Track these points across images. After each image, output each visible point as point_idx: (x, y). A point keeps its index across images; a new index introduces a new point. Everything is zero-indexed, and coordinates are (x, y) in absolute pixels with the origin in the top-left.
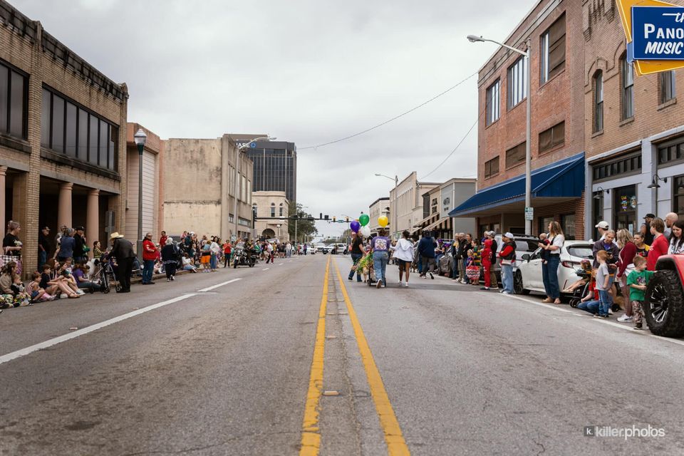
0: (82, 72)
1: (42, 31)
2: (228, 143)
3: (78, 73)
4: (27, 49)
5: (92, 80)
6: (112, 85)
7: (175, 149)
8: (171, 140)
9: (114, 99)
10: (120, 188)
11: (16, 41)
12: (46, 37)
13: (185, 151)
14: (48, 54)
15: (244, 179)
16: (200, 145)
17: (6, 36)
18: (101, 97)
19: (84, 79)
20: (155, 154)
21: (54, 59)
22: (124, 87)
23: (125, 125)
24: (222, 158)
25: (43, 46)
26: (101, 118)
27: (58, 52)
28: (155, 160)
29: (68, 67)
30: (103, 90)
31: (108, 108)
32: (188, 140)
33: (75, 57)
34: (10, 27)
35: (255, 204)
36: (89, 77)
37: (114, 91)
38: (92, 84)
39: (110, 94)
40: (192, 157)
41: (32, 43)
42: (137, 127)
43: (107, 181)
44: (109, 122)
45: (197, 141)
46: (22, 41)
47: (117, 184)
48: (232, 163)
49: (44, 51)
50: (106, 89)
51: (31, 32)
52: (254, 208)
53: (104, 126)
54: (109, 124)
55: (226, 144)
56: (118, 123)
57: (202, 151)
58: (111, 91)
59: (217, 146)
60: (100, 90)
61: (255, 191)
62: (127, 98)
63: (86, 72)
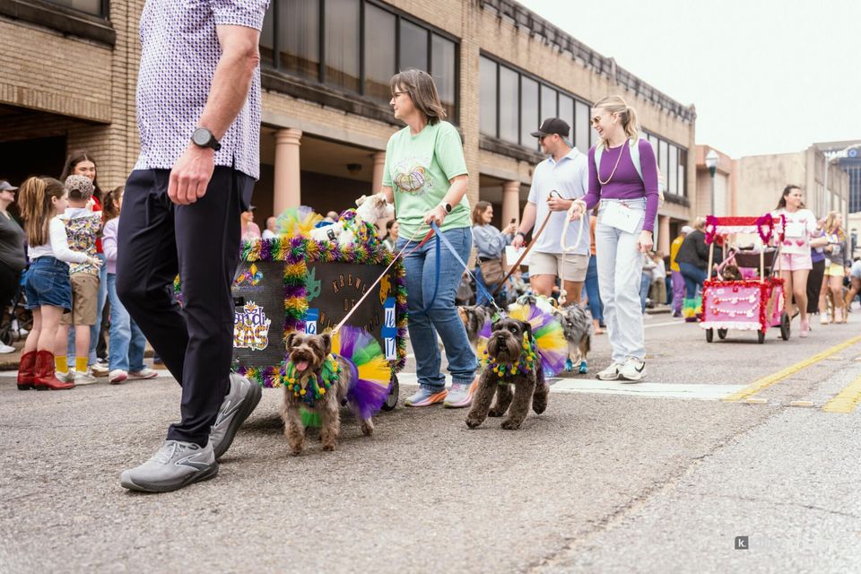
0: (652, 99)
1: (616, 66)
2: (813, 154)
3: (649, 100)
4: (604, 85)
5: (662, 106)
6: (680, 108)
7: (748, 168)
8: (743, 158)
9: (683, 121)
10: (690, 214)
11: (594, 79)
12: (619, 71)
13: (761, 169)
14: (622, 86)
15: (836, 198)
16: (778, 160)
17: (586, 75)
18: (670, 121)
19: (653, 105)
20: (727, 175)
21: (627, 90)
22: (693, 107)
23: (693, 147)
24: (806, 174)
25: (617, 80)
26: (669, 143)
27: (631, 83)
28: (727, 182)
29: (640, 95)
30: (672, 114)
31: (677, 131)
32: (765, 156)
33: (645, 86)
34: (590, 67)
35: (854, 230)
36: (659, 102)
37: (683, 113)
38: (661, 109)
39: (679, 117)
40: (769, 176)
41: (608, 79)
42: (707, 149)
43: (676, 206)
44: (678, 147)
45: (775, 156)
46: (599, 79)
47: (686, 209)
48: (820, 178)
49: (618, 84)
50: (674, 111)
51: (606, 68)
52: (853, 234)
53: (673, 150)
54: (678, 148)
55: (812, 157)
56: (686, 145)
57: (781, 167)
58: (680, 114)
59: (800, 160)
60: (669, 114)
61: (851, 212)
62: (695, 119)
63: (656, 98)
